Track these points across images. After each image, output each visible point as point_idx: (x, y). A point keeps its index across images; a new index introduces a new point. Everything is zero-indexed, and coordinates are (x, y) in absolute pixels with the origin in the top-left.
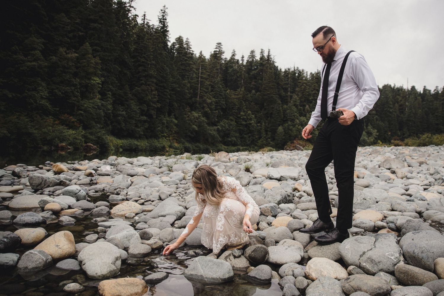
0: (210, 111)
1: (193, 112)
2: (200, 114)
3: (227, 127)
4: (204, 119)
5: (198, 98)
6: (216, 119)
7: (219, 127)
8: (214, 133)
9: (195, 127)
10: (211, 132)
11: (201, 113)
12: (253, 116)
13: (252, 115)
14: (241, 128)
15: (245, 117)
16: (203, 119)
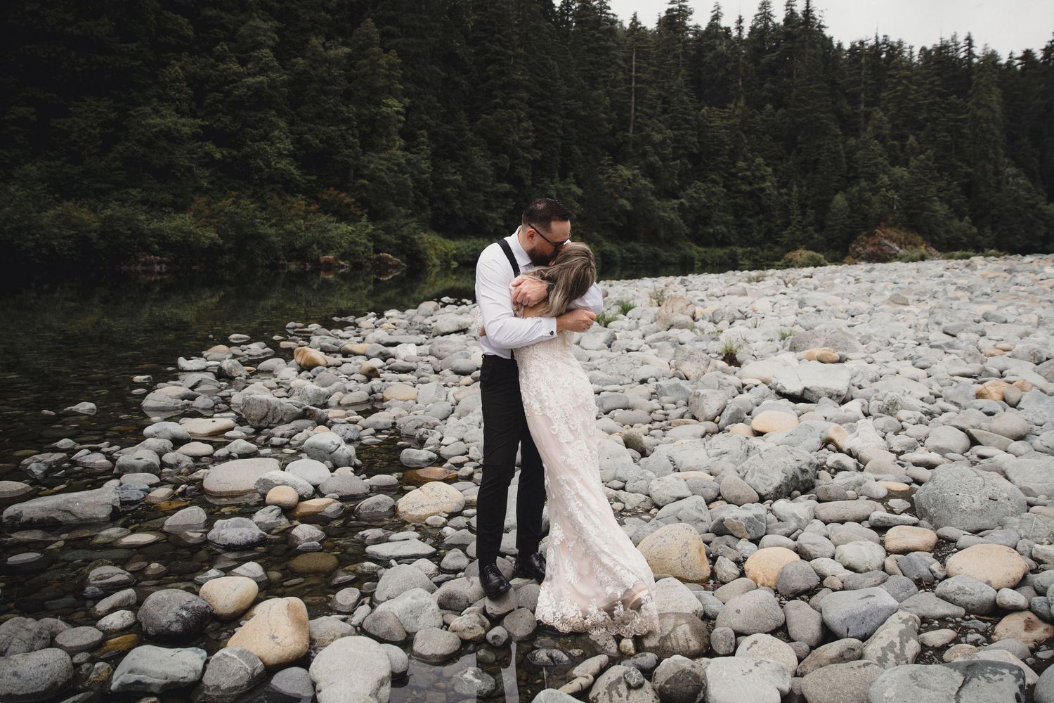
0: (660, 163)
1: (620, 167)
2: (636, 172)
3: (704, 200)
4: (646, 183)
5: (631, 131)
6: (676, 182)
7: (682, 200)
8: (672, 216)
9: (623, 202)
10: (664, 214)
11: (638, 169)
12: (770, 170)
13: (766, 168)
14: (738, 200)
15: (749, 173)
16: (643, 182)
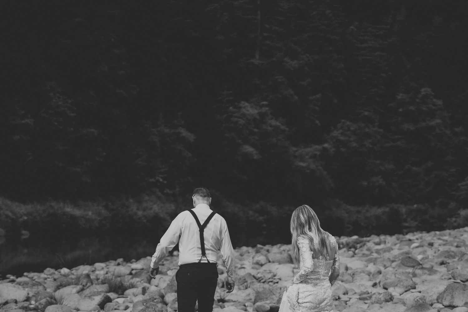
0: (296, 98)
1: (244, 104)
2: (265, 109)
3: (354, 144)
4: (278, 124)
5: (257, 56)
6: (317, 122)
7: (326, 145)
8: (313, 166)
9: (249, 149)
10: (302, 164)
11: (266, 106)
12: (440, 102)
13: (435, 100)
14: (399, 143)
15: (412, 108)
16: (274, 122)
